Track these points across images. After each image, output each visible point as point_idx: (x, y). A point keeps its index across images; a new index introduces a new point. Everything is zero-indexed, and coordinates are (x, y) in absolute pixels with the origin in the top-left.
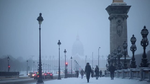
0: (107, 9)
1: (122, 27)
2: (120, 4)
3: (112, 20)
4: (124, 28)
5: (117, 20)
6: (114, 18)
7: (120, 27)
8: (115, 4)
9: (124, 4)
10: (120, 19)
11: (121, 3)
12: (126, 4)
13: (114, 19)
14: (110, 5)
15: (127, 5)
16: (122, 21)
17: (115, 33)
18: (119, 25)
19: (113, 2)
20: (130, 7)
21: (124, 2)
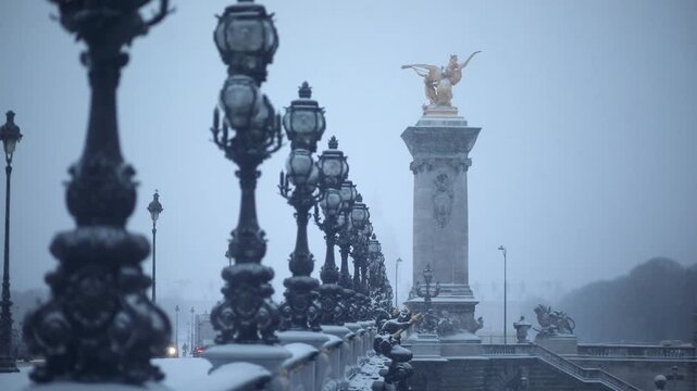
0: (404, 136)
1: (451, 197)
2: (444, 122)
3: (419, 173)
4: (456, 200)
5: (435, 174)
6: (425, 168)
7: (445, 195)
8: (429, 122)
9: (458, 123)
10: (444, 170)
11: (450, 118)
12: (466, 123)
13: (425, 171)
14: (413, 125)
15: (470, 125)
16: (451, 175)
17: (428, 215)
18: (442, 190)
19: (425, 114)
20: (477, 130)
21: (459, 115)
